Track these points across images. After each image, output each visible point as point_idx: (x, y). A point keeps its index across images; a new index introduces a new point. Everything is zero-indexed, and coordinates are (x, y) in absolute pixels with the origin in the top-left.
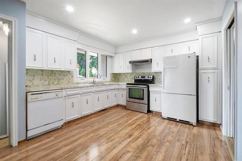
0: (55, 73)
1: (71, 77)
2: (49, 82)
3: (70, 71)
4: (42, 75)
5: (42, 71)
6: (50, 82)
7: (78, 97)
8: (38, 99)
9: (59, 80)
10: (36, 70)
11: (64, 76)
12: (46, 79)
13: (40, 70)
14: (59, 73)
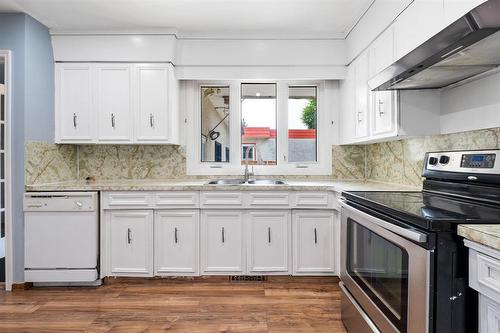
0: (142, 152)
1: (180, 160)
2: (130, 172)
3: (178, 146)
4: (118, 155)
5: (117, 147)
6: (133, 171)
7: (144, 217)
8: (40, 209)
9: (150, 166)
10: (107, 145)
11: (162, 157)
12: (124, 164)
13: (113, 145)
14: (152, 150)
